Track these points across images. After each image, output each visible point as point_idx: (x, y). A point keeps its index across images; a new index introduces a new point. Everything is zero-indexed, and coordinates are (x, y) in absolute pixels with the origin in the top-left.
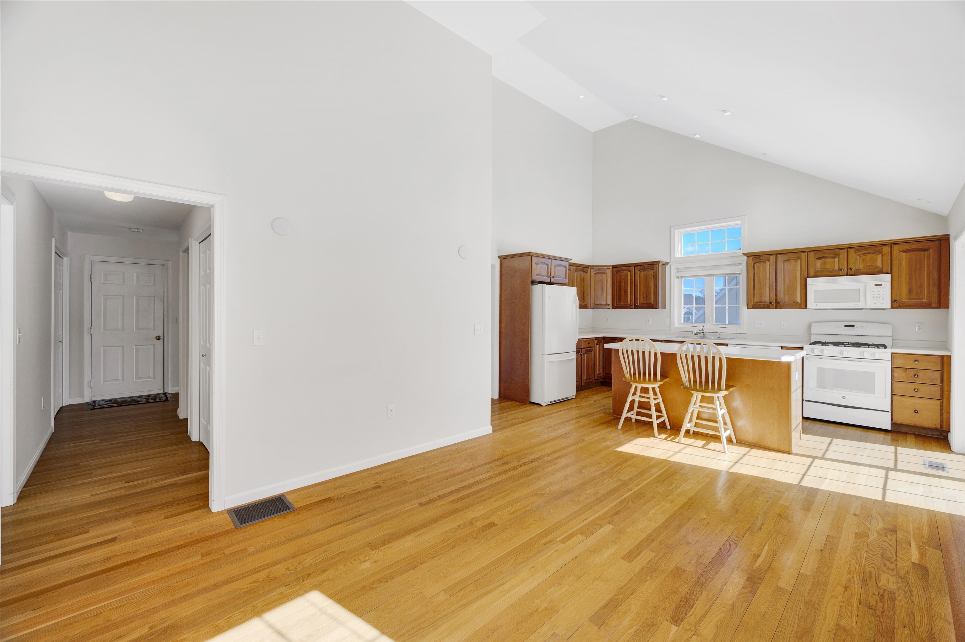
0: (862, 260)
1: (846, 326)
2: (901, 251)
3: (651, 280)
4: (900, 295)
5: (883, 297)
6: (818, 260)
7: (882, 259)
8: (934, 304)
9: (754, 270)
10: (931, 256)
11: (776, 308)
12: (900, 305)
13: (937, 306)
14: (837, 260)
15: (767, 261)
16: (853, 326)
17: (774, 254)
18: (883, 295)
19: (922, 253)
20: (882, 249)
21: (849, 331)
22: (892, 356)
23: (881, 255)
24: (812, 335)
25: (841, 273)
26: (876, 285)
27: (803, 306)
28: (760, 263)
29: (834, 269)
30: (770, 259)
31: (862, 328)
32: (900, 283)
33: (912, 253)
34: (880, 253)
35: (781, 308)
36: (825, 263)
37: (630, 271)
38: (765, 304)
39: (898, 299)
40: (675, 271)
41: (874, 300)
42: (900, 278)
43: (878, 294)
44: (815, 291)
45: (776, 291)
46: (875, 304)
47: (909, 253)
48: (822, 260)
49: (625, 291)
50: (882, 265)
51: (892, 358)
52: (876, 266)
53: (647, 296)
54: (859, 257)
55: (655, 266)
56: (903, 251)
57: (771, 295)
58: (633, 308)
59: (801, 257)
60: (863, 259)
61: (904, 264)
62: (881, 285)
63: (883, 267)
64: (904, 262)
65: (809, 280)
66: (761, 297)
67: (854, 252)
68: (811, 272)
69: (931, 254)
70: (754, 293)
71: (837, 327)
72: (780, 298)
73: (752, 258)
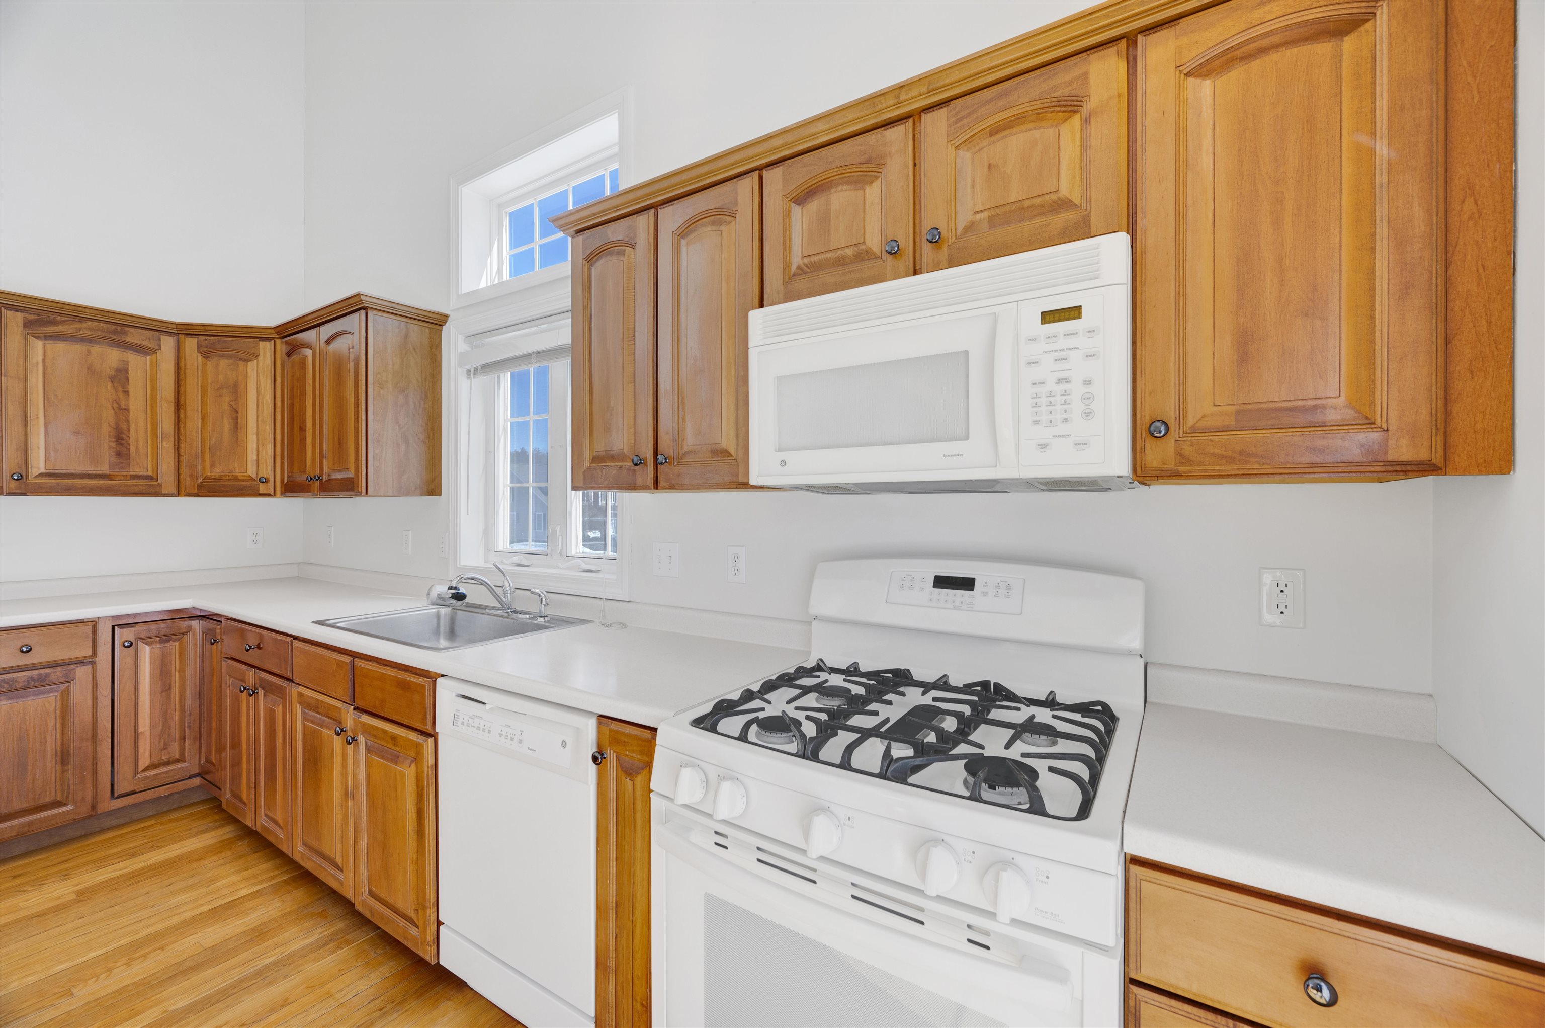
0: (986, 170)
1: (939, 582)
2: (1188, 75)
3: (349, 376)
4: (1182, 381)
5: (1088, 398)
6: (800, 207)
7: (1085, 147)
8: (1404, 441)
10: (1383, 64)
12: (1188, 450)
13: (1423, 455)
14: (873, 192)
15: (628, 250)
16: (969, 584)
18: (1087, 383)
19: (1323, 49)
20: (1085, 76)
21: (953, 611)
22: (1132, 883)
23: (1076, 120)
24: (814, 623)
25: (889, 263)
26: (1048, 316)
27: (737, 475)
28: (608, 258)
29: (863, 255)
30: (635, 236)
31: (1008, 596)
32: (1184, 296)
33: (1256, 65)
34: (1075, 112)
36: (824, 221)
37: (310, 348)
38: (621, 467)
39: (1170, 416)
41: (1036, 422)
43: (1059, 381)
44: (777, 379)
45: (656, 396)
46: (1043, 446)
47: (1236, 75)
48: (814, 205)
49: (300, 427)
50: (1087, 186)
51: (1132, 905)
52: (1054, 197)
54: (968, 155)
55: (356, 317)
56: (1203, 70)
59: (738, 204)
60: (990, 166)
61: (1206, 161)
62: (1074, 313)
63: (1089, 201)
64: (1207, 142)
65: (759, 321)
66: (609, 429)
67: (949, 126)
68: (775, 278)
69: (1383, 49)
70: (591, 413)
71: (901, 590)
72: (667, 433)
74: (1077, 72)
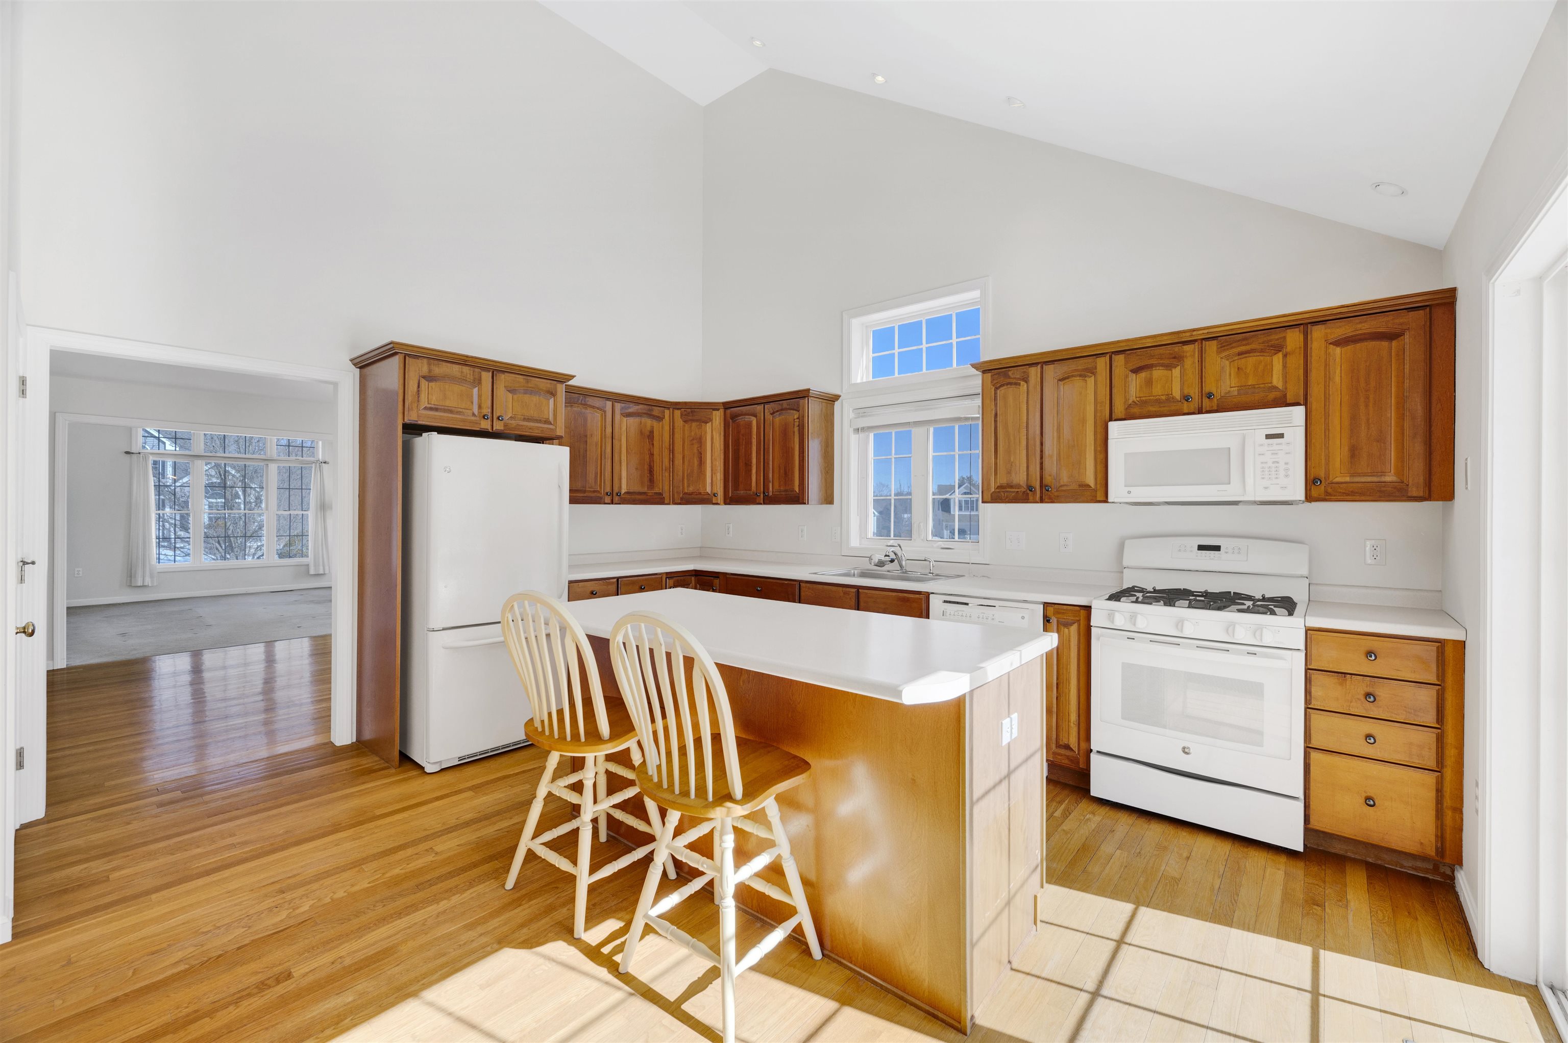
0: (1236, 369)
1: (1201, 548)
2: (1330, 344)
3: (794, 435)
4: (1327, 464)
5: (1287, 470)
6: (1134, 375)
7: (1285, 366)
8: (1414, 489)
9: (996, 405)
10: (1407, 353)
11: (1042, 501)
12: (1330, 490)
13: (1421, 494)
14: (1176, 372)
15: (1022, 383)
16: (1217, 548)
17: (1037, 364)
18: (1286, 464)
19: (1385, 344)
20: (1285, 338)
21: (1208, 560)
22: (1308, 636)
23: (1280, 355)
24: (1125, 571)
25: (1185, 407)
26: (1268, 437)
27: (1100, 496)
28: (1009, 386)
29: (1170, 399)
30: (1028, 377)
31: (1239, 553)
32: (1329, 429)
33: (1358, 345)
34: (1280, 351)
35: (1052, 501)
36: (1149, 382)
37: (756, 416)
38: (1018, 492)
39: (1322, 475)
40: (852, 415)
41: (1263, 478)
42: (1329, 416)
43: (1274, 462)
44: (1126, 455)
45: (1042, 458)
46: (1266, 488)
47: (1349, 348)
48: (1143, 375)
49: (746, 463)
50: (1285, 382)
51: (1308, 643)
52: (1270, 385)
53: (786, 474)
54: (1227, 362)
55: (801, 401)
56: (1337, 343)
57: (1031, 469)
58: (762, 502)
59: (1096, 368)
60: (1238, 368)
61: (1337, 379)
62: (1281, 436)
63: (1286, 388)
64: (1338, 371)
65: (1114, 428)
66: (1009, 473)
67: (1218, 348)
68: (1119, 408)
69: (1407, 347)
70: (996, 464)
71: (1180, 550)
72: (1050, 476)
73: (992, 376)
74: (1281, 335)
